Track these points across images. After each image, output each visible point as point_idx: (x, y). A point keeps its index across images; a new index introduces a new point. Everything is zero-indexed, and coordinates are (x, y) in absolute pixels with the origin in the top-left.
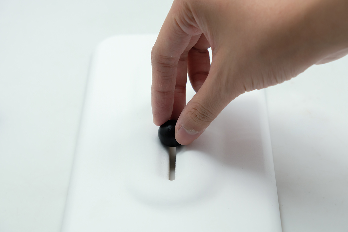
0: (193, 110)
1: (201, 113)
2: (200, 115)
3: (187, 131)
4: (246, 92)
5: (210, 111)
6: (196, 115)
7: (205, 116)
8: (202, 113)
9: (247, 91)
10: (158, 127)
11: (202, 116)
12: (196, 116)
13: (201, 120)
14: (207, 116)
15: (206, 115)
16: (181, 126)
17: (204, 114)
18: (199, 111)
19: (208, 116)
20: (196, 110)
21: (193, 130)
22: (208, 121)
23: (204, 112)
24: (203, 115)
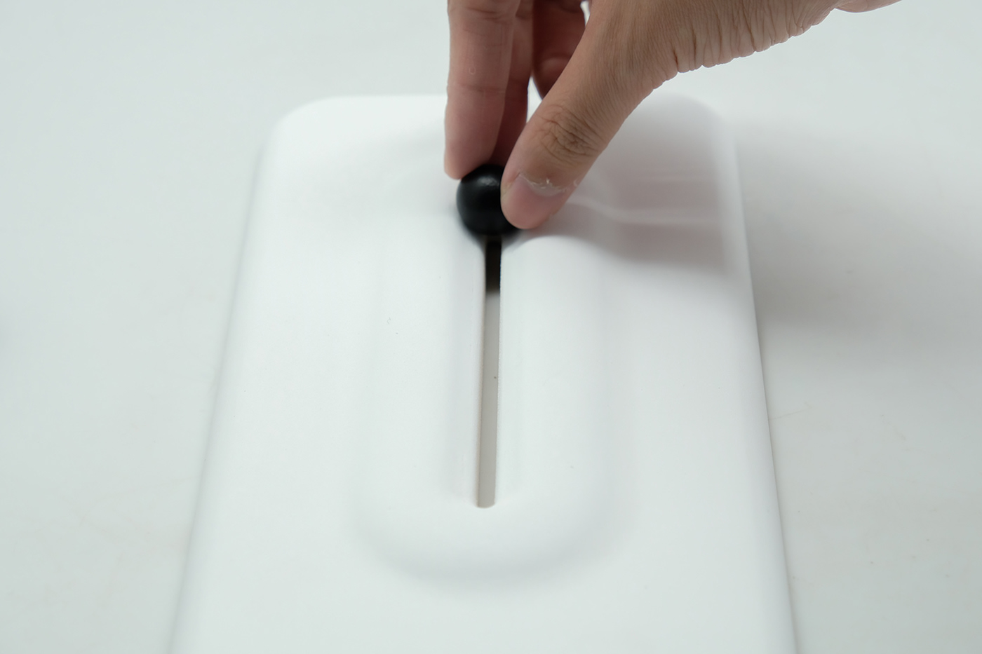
0: (548, 126)
1: (567, 131)
2: (564, 137)
3: (532, 184)
4: (678, 73)
5: (589, 124)
6: (557, 136)
7: (579, 138)
8: (571, 131)
9: (680, 72)
10: (455, 184)
11: (572, 140)
12: (556, 139)
13: (569, 151)
14: (582, 140)
15: (581, 137)
16: (518, 175)
17: (575, 133)
18: (562, 124)
19: (586, 139)
20: (556, 123)
21: (548, 181)
22: (584, 154)
23: (575, 129)
24: (574, 135)
